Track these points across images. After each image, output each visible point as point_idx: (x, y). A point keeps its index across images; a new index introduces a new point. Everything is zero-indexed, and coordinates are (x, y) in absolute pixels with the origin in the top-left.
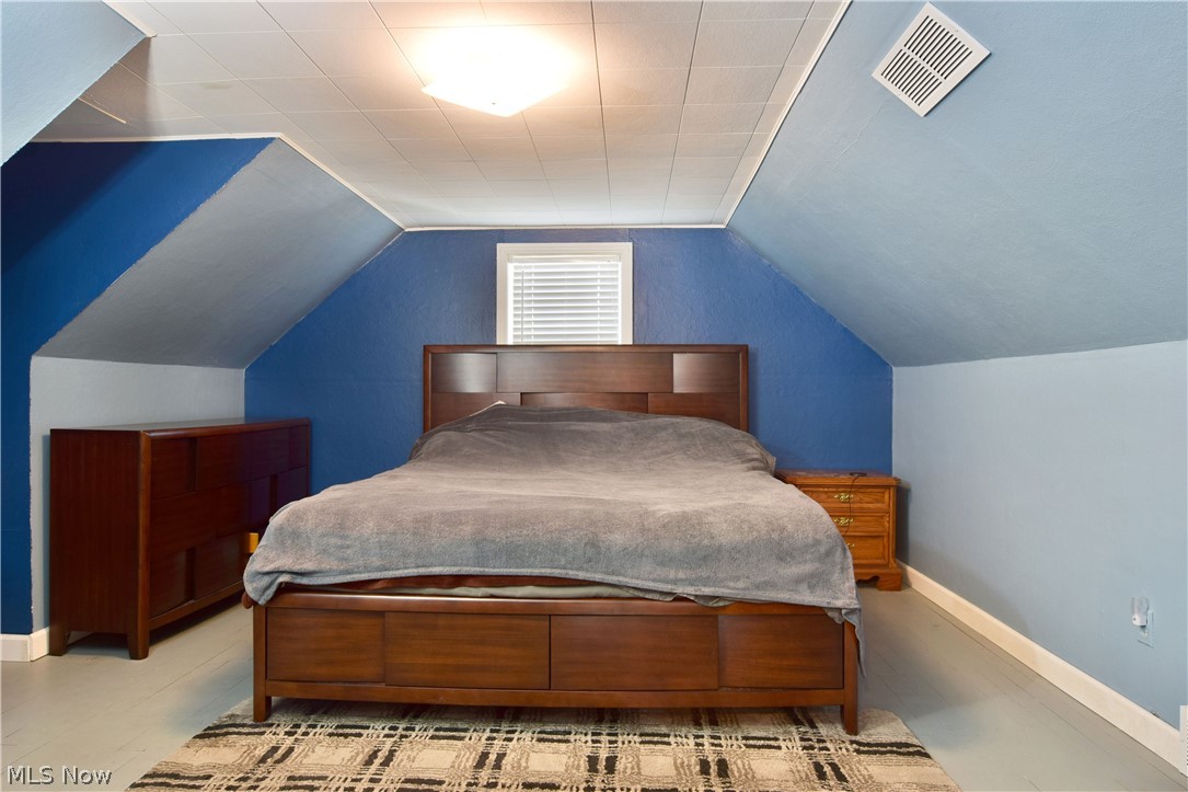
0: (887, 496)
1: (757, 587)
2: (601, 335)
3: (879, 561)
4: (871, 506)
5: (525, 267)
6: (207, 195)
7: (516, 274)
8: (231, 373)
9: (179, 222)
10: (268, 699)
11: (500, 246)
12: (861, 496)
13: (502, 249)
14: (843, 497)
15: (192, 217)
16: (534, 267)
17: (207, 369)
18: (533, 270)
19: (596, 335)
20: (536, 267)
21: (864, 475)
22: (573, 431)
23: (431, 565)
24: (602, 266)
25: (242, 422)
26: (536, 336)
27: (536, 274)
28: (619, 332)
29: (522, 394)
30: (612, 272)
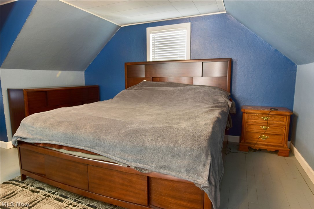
0: (285, 119)
1: (161, 167)
2: (180, 57)
3: (280, 145)
4: (277, 122)
5: (155, 35)
7: (153, 38)
11: (147, 29)
12: (273, 118)
13: (148, 29)
14: (265, 118)
16: (158, 35)
18: (158, 36)
19: (178, 57)
20: (159, 35)
21: (276, 110)
22: (160, 90)
24: (180, 32)
26: (159, 58)
27: (159, 37)
28: (186, 55)
29: (152, 78)
30: (183, 34)
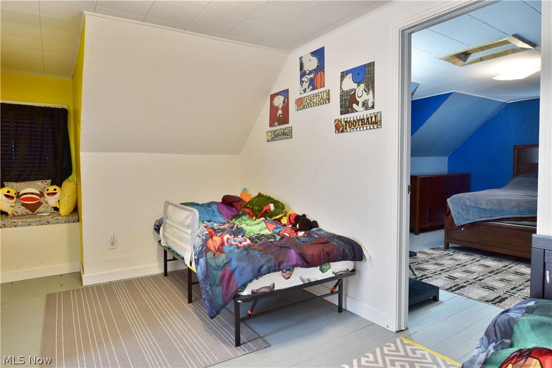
6: (434, 111)
8: (443, 158)
9: (427, 119)
10: (448, 244)
15: (431, 117)
17: (435, 157)
23: (505, 215)
25: (447, 174)
